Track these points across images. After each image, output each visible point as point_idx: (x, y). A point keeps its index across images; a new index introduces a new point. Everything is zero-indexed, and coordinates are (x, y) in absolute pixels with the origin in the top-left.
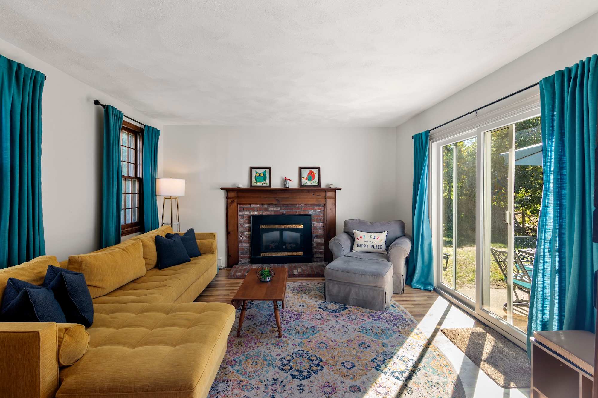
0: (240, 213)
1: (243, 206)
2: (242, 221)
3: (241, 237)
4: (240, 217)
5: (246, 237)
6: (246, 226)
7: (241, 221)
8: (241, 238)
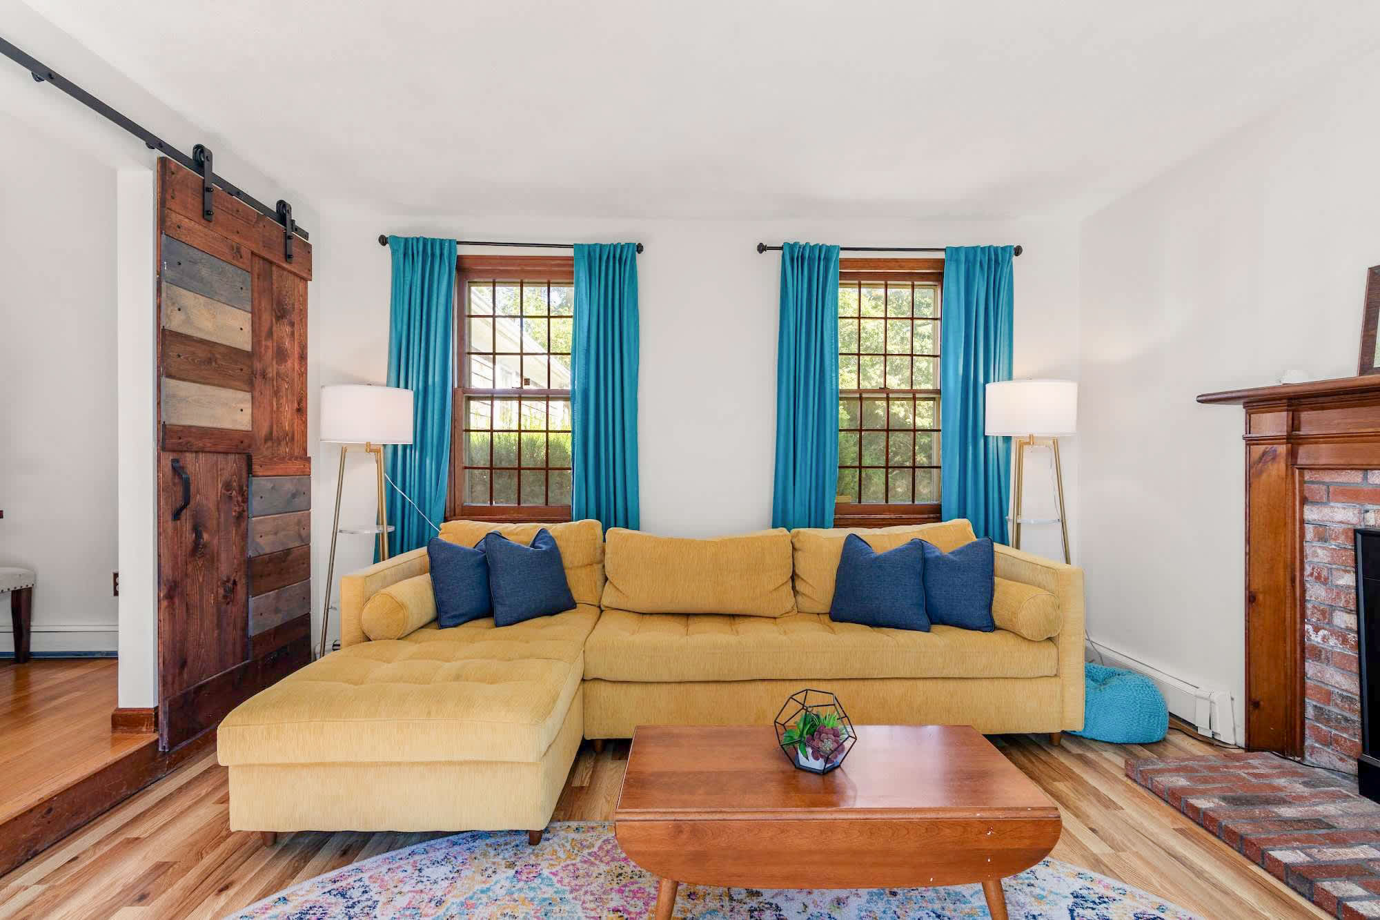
0: (1311, 513)
1: (1327, 479)
2: (1319, 551)
3: (1317, 630)
4: (1310, 532)
5: (1345, 641)
6: (1341, 582)
7: (1315, 554)
8: (1315, 638)
